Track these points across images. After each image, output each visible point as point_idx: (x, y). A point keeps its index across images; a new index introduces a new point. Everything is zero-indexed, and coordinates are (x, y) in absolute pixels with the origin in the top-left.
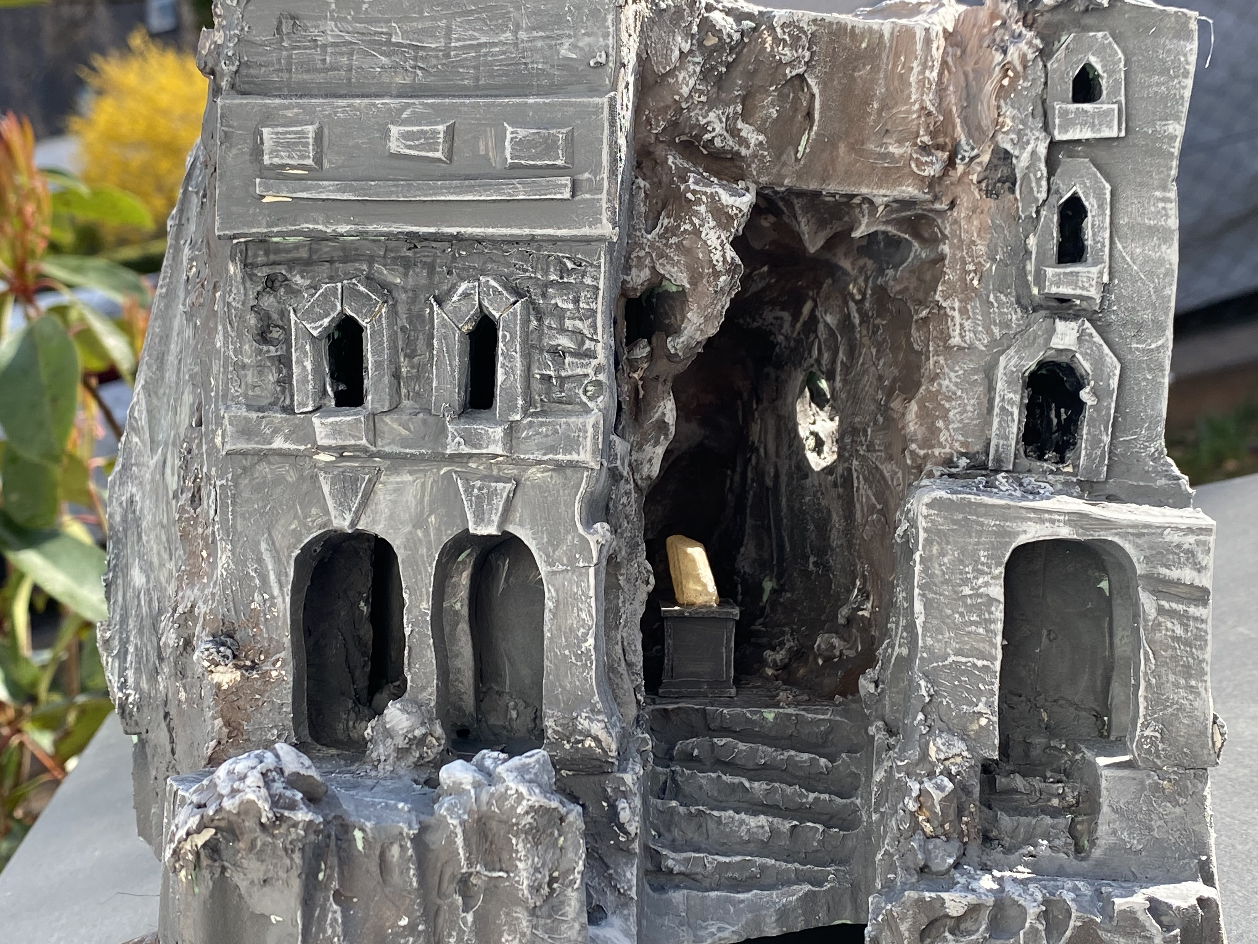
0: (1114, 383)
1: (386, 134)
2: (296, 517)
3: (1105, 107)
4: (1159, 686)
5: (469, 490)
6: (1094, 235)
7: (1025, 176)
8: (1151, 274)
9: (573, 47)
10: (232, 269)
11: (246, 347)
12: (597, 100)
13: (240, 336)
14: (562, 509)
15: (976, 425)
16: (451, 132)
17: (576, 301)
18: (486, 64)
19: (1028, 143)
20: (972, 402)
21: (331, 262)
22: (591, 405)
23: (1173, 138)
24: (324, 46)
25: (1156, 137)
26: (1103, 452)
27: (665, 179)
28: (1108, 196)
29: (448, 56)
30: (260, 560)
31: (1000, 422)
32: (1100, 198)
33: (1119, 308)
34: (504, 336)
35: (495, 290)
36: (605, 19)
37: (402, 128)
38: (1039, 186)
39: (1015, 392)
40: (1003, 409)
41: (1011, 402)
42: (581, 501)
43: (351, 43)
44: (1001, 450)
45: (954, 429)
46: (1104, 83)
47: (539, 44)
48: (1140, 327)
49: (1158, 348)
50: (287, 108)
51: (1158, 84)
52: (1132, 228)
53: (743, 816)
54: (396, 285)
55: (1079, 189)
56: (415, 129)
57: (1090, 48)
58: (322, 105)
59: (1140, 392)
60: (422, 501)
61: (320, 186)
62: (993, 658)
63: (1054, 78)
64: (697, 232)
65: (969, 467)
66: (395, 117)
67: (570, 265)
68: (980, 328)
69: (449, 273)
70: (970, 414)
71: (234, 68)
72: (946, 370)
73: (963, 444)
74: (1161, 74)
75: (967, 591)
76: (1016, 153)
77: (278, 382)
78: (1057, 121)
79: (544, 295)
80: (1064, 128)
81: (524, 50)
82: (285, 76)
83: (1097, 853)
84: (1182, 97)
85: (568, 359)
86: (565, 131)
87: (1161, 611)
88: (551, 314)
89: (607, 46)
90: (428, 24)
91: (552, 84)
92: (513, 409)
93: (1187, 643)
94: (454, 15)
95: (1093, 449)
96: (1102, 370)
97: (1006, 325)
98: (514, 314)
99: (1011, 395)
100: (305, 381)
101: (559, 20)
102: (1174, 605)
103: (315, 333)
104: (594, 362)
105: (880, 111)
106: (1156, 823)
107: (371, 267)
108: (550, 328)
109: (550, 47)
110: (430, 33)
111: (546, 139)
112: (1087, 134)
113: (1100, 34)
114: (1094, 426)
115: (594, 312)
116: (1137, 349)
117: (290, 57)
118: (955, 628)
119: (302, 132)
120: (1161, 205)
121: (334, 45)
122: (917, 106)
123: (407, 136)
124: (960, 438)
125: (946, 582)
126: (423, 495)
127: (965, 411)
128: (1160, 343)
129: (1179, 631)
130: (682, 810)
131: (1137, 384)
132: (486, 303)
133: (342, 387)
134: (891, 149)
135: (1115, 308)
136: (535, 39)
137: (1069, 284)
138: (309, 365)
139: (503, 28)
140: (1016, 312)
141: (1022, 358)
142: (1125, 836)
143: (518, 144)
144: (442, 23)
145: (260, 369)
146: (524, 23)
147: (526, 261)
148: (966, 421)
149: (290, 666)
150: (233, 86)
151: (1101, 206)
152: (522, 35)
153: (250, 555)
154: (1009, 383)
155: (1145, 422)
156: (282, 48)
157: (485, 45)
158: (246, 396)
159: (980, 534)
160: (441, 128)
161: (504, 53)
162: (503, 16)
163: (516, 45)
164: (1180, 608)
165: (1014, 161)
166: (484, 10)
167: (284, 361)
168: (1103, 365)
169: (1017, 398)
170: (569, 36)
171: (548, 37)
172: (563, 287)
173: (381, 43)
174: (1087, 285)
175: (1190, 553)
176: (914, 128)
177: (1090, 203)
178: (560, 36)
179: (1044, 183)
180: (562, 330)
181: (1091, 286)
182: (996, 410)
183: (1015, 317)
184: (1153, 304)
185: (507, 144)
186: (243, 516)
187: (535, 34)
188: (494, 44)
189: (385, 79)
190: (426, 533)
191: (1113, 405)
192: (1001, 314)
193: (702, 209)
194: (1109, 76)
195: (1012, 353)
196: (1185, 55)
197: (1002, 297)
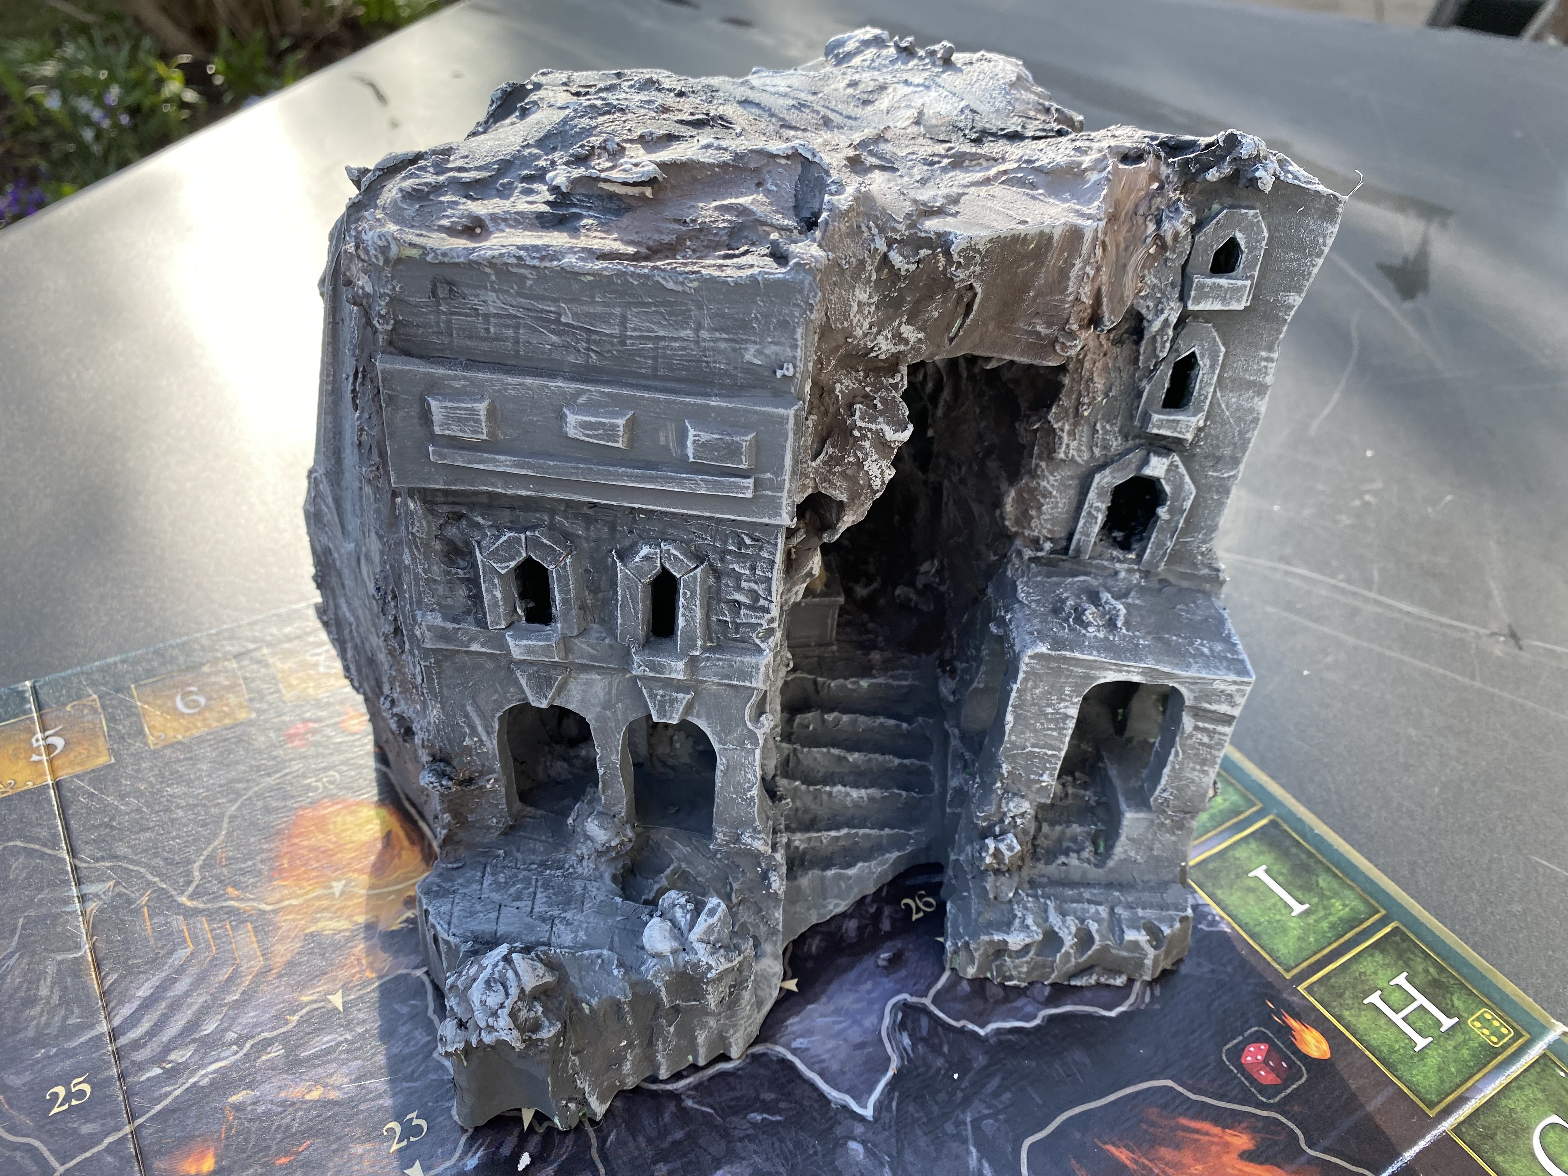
0: (1188, 505)
1: (562, 418)
2: (496, 691)
3: (1239, 283)
4: (1181, 769)
5: (653, 696)
6: (1201, 388)
7: (1154, 338)
8: (1239, 420)
9: (760, 352)
10: (412, 505)
11: (435, 568)
12: (781, 411)
13: (427, 558)
14: (734, 711)
15: (1066, 519)
16: (632, 424)
17: (753, 568)
18: (665, 356)
19: (1162, 311)
20: (1064, 502)
21: (512, 508)
22: (763, 646)
23: (1290, 307)
24: (487, 316)
25: (1275, 305)
26: (1166, 552)
27: (832, 409)
28: (1221, 358)
29: (623, 343)
30: (467, 716)
31: (1085, 523)
32: (1214, 358)
33: (1206, 445)
34: (685, 594)
35: (676, 557)
36: (794, 331)
37: (580, 418)
38: (1164, 347)
39: (1103, 502)
40: (1089, 513)
41: (1098, 509)
42: (751, 708)
43: (516, 317)
44: (1082, 544)
45: (1044, 519)
46: (1243, 258)
47: (722, 345)
48: (1218, 459)
49: (1229, 477)
50: (455, 378)
51: (1291, 260)
52: (1233, 381)
53: (848, 789)
54: (578, 536)
55: (1196, 350)
56: (593, 419)
57: (1239, 224)
58: (491, 380)
59: (1206, 507)
60: (609, 693)
61: (497, 461)
62: (1060, 750)
63: (1199, 248)
64: (860, 465)
65: (1053, 552)
66: (571, 400)
67: (748, 541)
68: (1083, 448)
69: (631, 532)
70: (1060, 511)
71: (390, 327)
72: (1046, 473)
73: (1050, 531)
74: (1297, 251)
75: (1050, 710)
76: (1150, 317)
77: (469, 597)
78: (1193, 293)
79: (722, 560)
80: (1197, 301)
81: (705, 349)
82: (446, 340)
83: (1111, 863)
84: (1310, 274)
85: (743, 611)
86: (748, 438)
87: (1196, 728)
88: (729, 575)
89: (795, 358)
90: (600, 309)
91: (735, 385)
92: (694, 647)
93: (1210, 747)
94: (629, 305)
95: (1157, 548)
96: (1179, 493)
97: (1106, 447)
98: (695, 578)
99: (1100, 505)
100: (495, 605)
101: (744, 325)
102: (1207, 725)
103: (503, 572)
104: (768, 616)
105: (1035, 298)
106: (1157, 845)
107: (552, 518)
108: (727, 585)
109: (734, 350)
110: (604, 318)
111: (729, 445)
112: (1217, 306)
113: (1252, 212)
114: (1163, 533)
115: (769, 580)
116: (1213, 477)
117: (449, 322)
118: (1036, 731)
119: (472, 409)
120: (1263, 363)
121: (496, 315)
122: (1071, 298)
123: (585, 425)
124: (1049, 526)
125: (1034, 705)
126: (610, 689)
127: (1057, 508)
128: (1232, 474)
129: (1206, 740)
130: (803, 787)
132: (667, 566)
133: (531, 605)
134: (1039, 328)
135: (1202, 443)
136: (718, 340)
137: (1169, 428)
138: (498, 594)
139: (683, 325)
140: (1117, 439)
141: (1115, 477)
142: (1133, 854)
143: (701, 447)
144: (617, 311)
145: (451, 583)
146: (707, 322)
147: (706, 532)
148: (1056, 515)
149: (503, 781)
150: (391, 343)
151: (1212, 367)
152: (704, 334)
153: (458, 712)
154: (1100, 495)
155: (1203, 529)
156: (439, 312)
157: (663, 338)
158: (439, 604)
159: (1068, 677)
160: (621, 422)
161: (684, 349)
162: (683, 312)
163: (697, 342)
164: (1210, 726)
165: (1145, 323)
166: (663, 304)
167: (473, 582)
168: (1181, 489)
169: (1103, 506)
170: (755, 342)
171: (732, 340)
172: (741, 557)
173: (549, 321)
174: (1183, 430)
175: (1230, 696)
176: (1065, 316)
177: (1204, 363)
178: (746, 341)
179: (1168, 345)
180: (738, 588)
181: (1187, 431)
182: (1084, 513)
183: (1116, 444)
184: (1235, 444)
185: (689, 443)
186: (448, 686)
187: (718, 335)
188: (675, 339)
189: (556, 356)
190: (615, 713)
191: (1183, 519)
192: (1104, 439)
193: (867, 444)
194: (1250, 252)
195: (1108, 472)
196: (1324, 237)
197: (1108, 427)
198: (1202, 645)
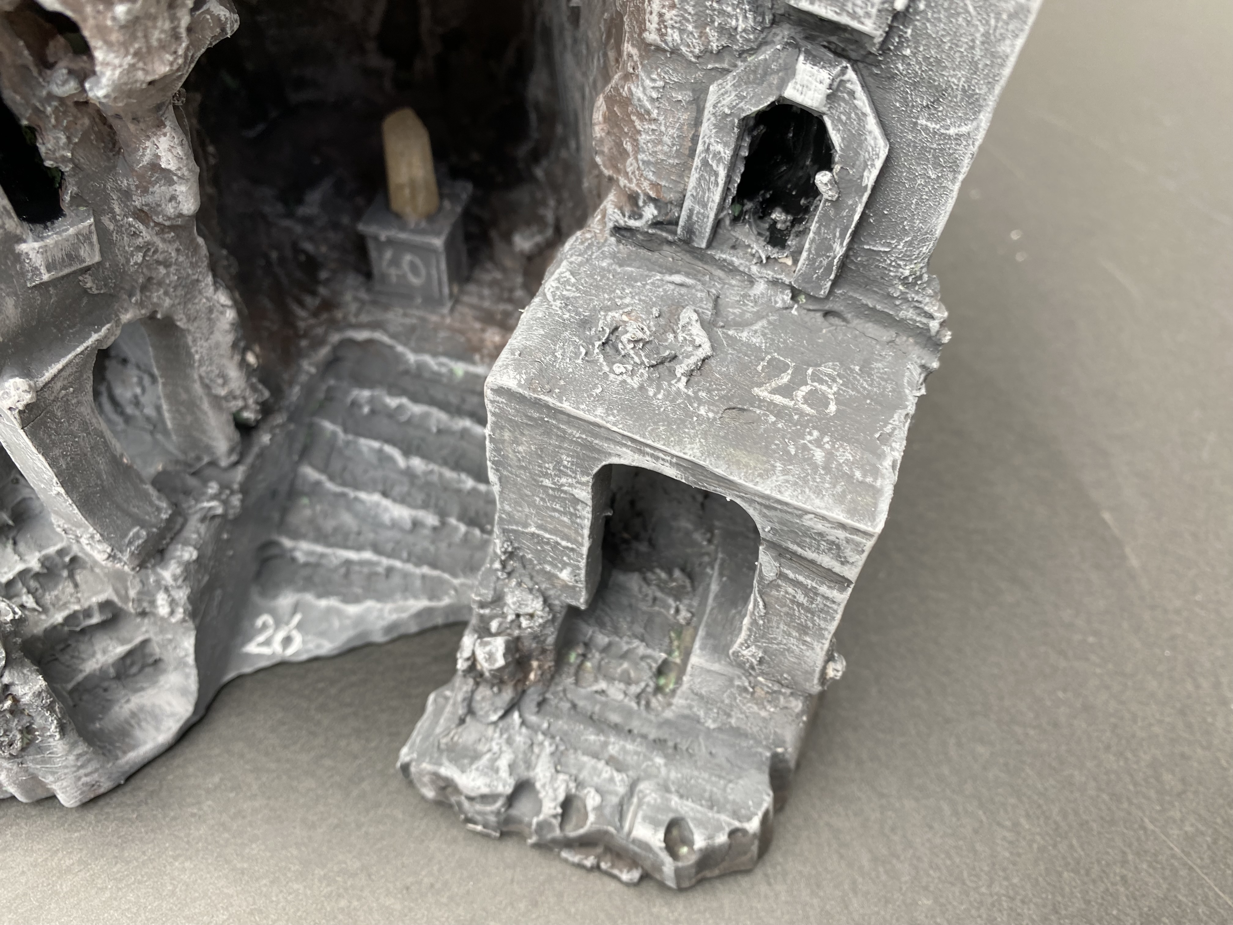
0: (870, 178)
4: (768, 627)
15: (673, 166)
20: (671, 131)
26: (831, 264)
31: (699, 180)
33: (914, 54)
39: (726, 145)
40: (706, 162)
41: (717, 154)
44: (695, 218)
45: (644, 162)
48: (940, 94)
49: (958, 137)
59: (913, 191)
62: (579, 544)
65: (656, 224)
68: (690, 28)
70: (666, 148)
72: (640, 71)
73: (655, 186)
75: (548, 483)
87: (781, 575)
93: (808, 610)
95: (818, 255)
96: (857, 154)
97: (729, 33)
99: (719, 148)
102: (800, 578)
106: (736, 715)
114: (827, 226)
116: (926, 129)
118: (536, 507)
124: (651, 176)
125: (523, 468)
127: (660, 142)
128: (964, 129)
129: (801, 598)
131: (910, 180)
135: (907, 52)
140: (745, 17)
141: (741, 98)
142: (701, 713)
148: (661, 156)
154: (720, 127)
155: (907, 235)
159: (561, 439)
168: (860, 145)
169: (727, 154)
174: (860, 12)
175: (835, 545)
181: (868, 15)
182: (697, 162)
183: (743, 24)
184: (974, 64)
191: (860, 209)
195: (728, 87)
198: (818, 443)
